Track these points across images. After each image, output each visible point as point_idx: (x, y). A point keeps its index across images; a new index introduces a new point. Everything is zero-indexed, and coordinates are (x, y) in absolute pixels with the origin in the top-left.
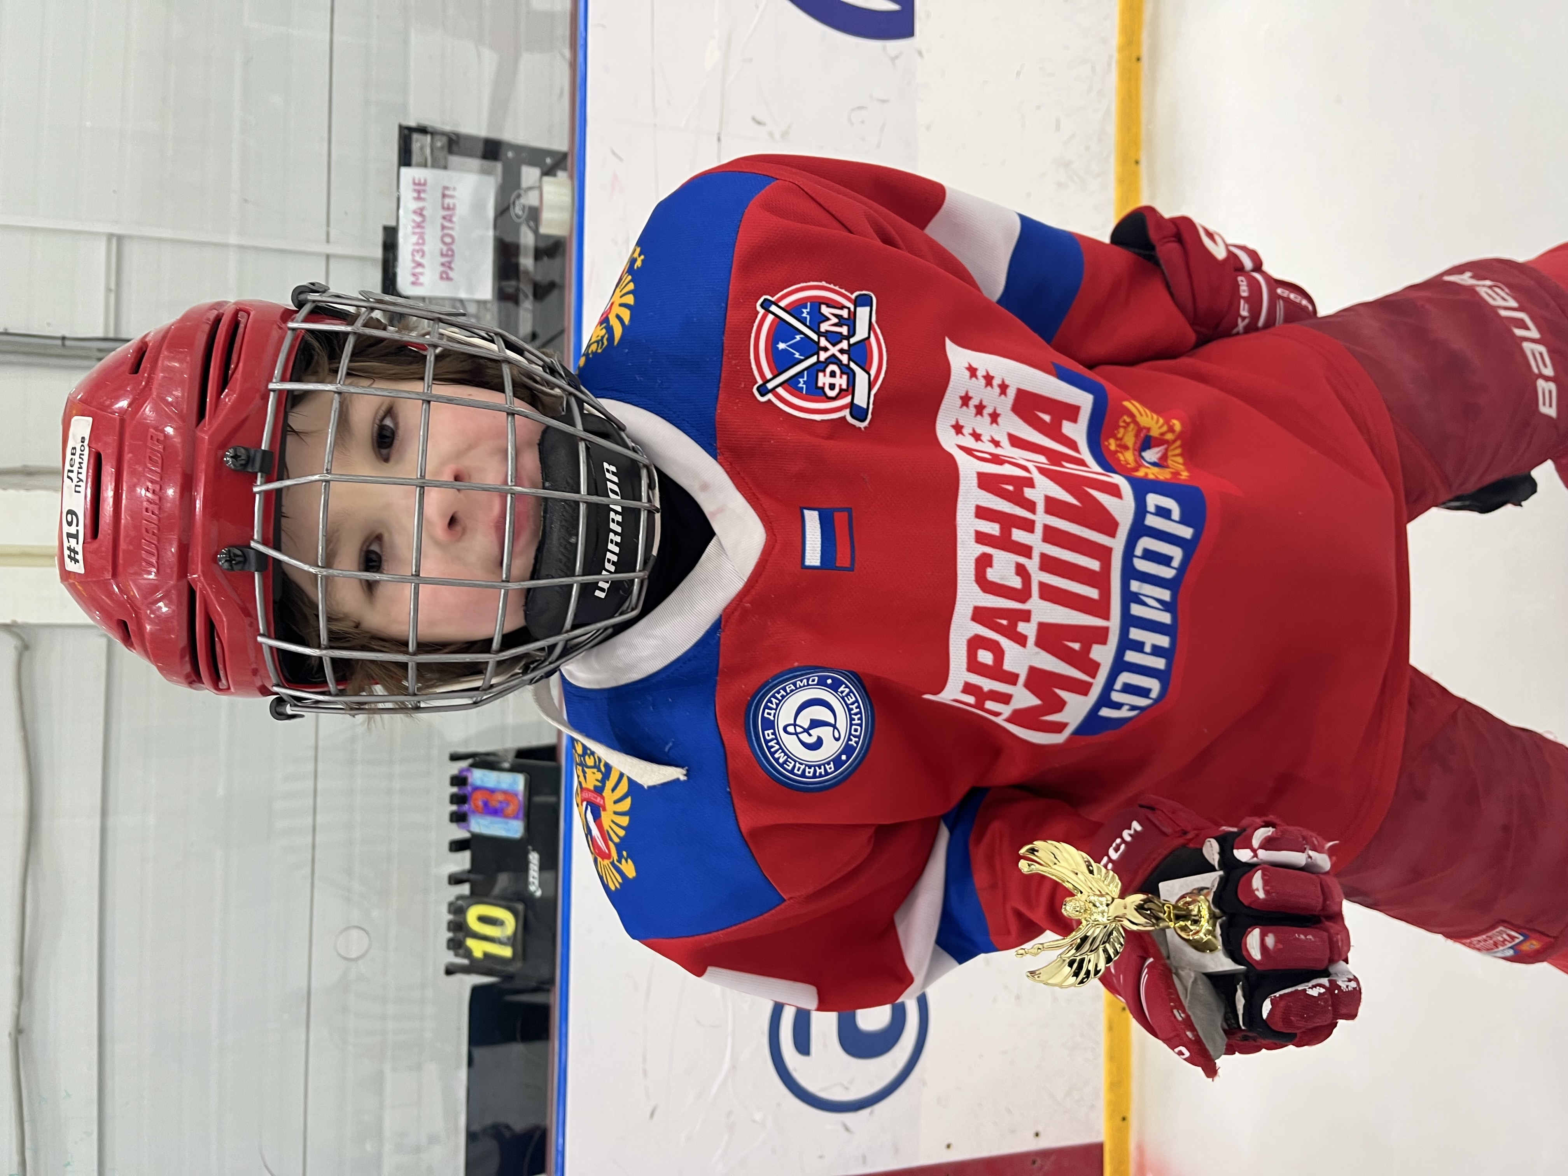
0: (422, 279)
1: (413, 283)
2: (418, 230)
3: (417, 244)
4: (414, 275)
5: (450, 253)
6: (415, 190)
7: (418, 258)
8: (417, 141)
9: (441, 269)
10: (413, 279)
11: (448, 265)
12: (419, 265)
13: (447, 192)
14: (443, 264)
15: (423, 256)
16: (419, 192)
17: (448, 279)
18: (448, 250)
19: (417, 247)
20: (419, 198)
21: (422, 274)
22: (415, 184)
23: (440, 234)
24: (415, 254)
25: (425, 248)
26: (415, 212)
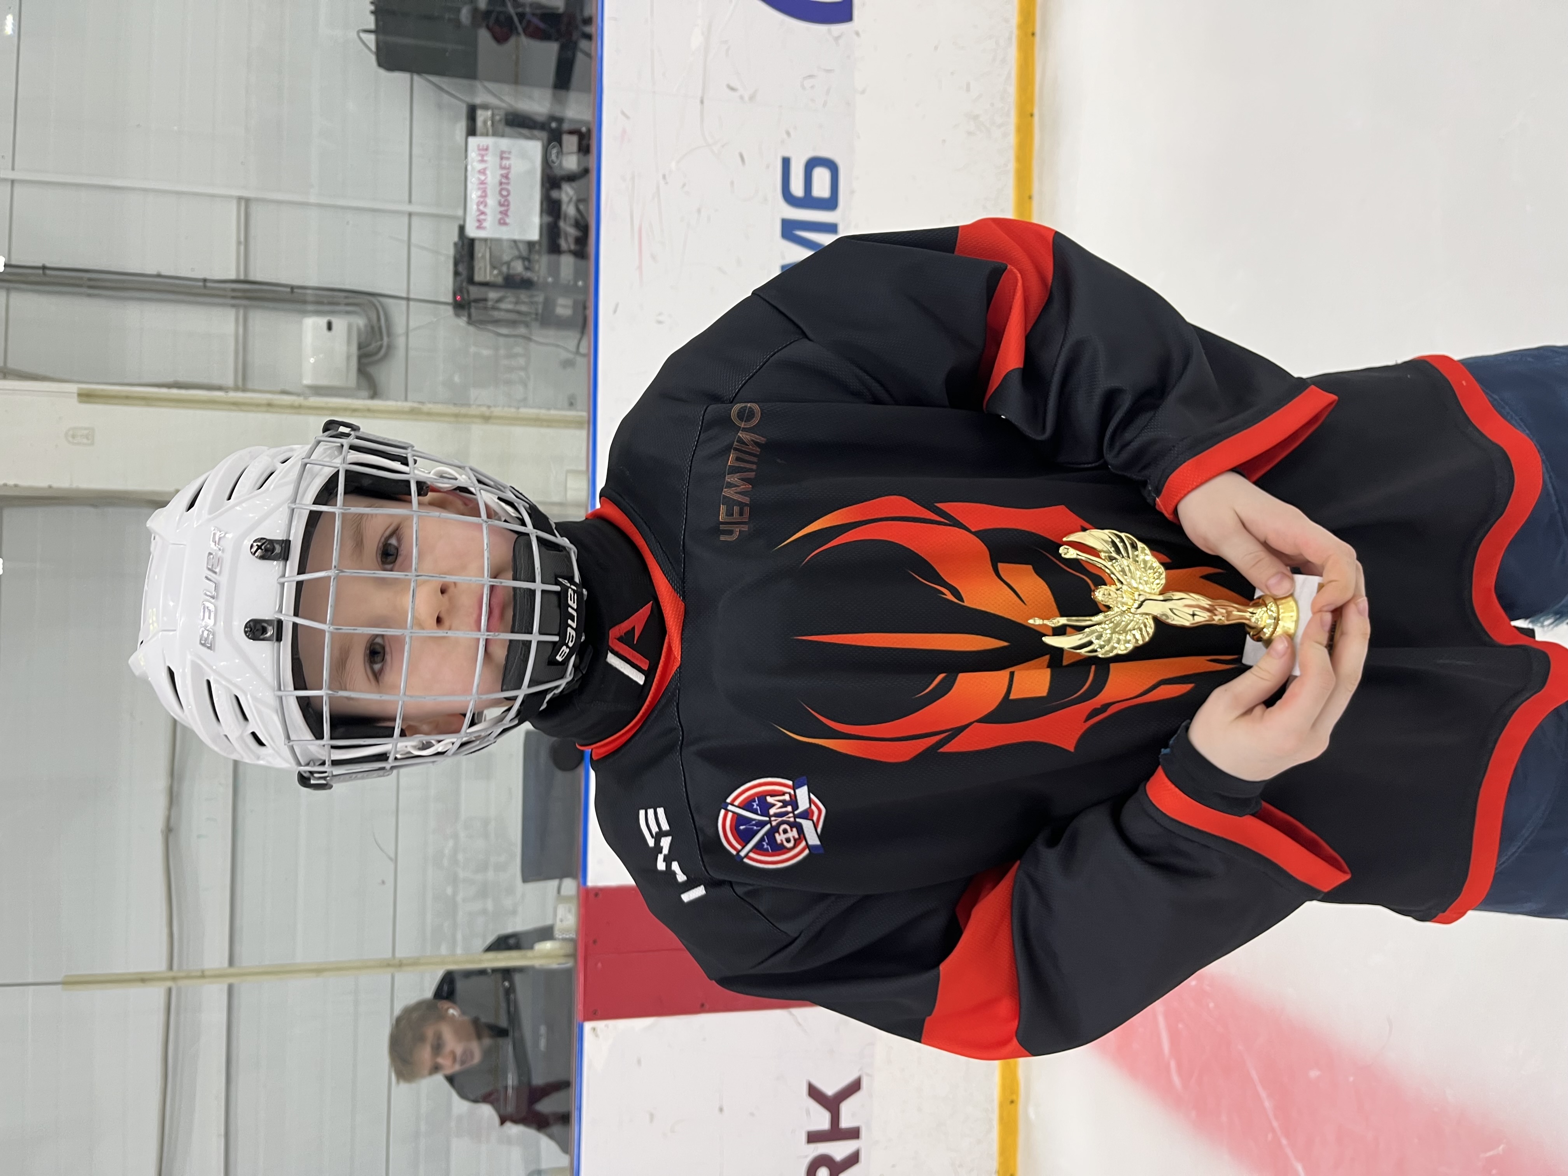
0: (485, 224)
1: (479, 227)
2: (482, 186)
3: (481, 197)
4: (479, 221)
5: (506, 203)
6: (480, 154)
7: (481, 207)
8: (481, 115)
9: (500, 216)
10: (477, 225)
11: (505, 213)
12: (483, 213)
13: (504, 155)
14: (501, 212)
15: (485, 206)
16: (483, 156)
17: (505, 224)
18: (504, 201)
19: (481, 200)
20: (482, 161)
21: (485, 220)
22: (479, 149)
23: (498, 189)
24: (480, 204)
25: (487, 200)
26: (480, 172)
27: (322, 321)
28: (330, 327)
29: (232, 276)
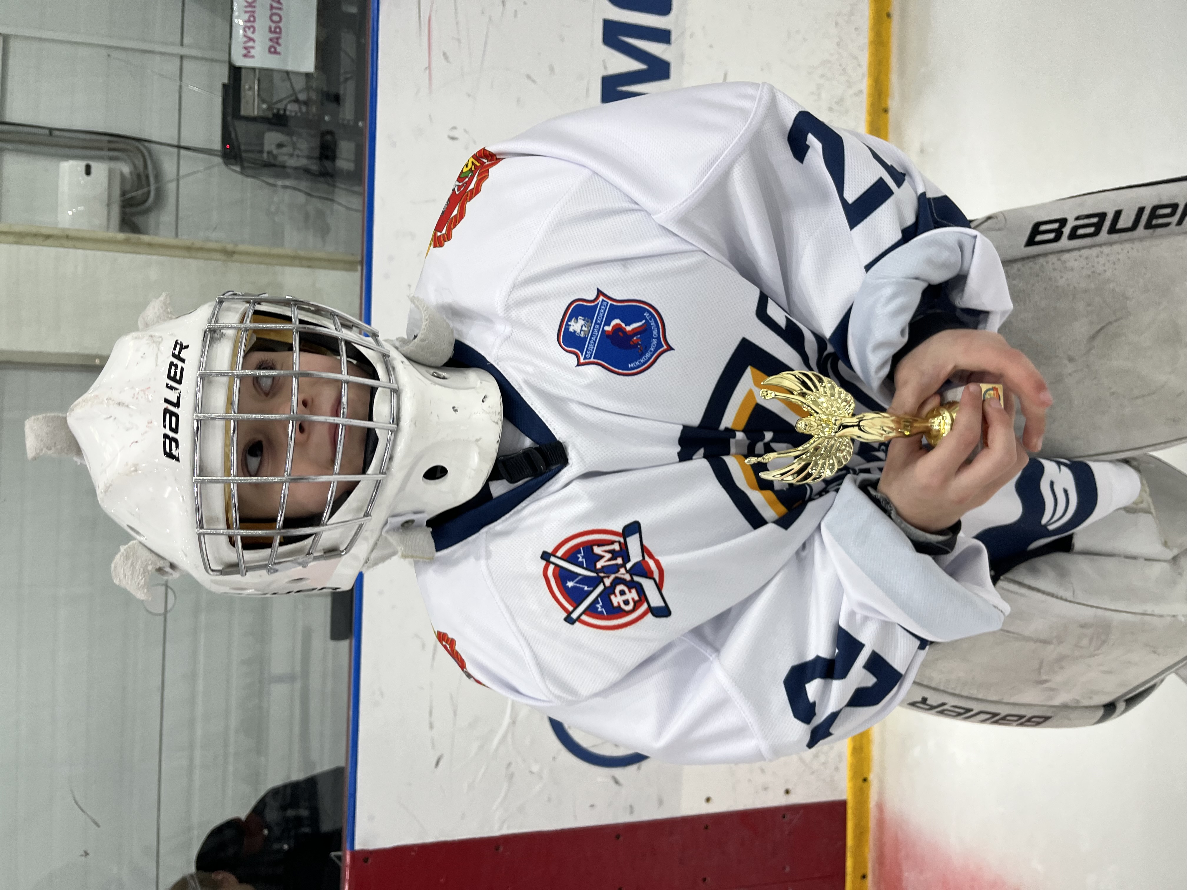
0: (253, 52)
1: (247, 55)
3: (249, 21)
4: (246, 48)
5: (278, 30)
7: (249, 33)
9: (270, 44)
10: (245, 52)
11: (276, 41)
12: (251, 39)
14: (271, 40)
15: (253, 32)
17: (276, 52)
18: (275, 28)
19: (249, 24)
21: (253, 47)
24: (247, 29)
25: (255, 25)
27: (80, 165)
28: (88, 170)
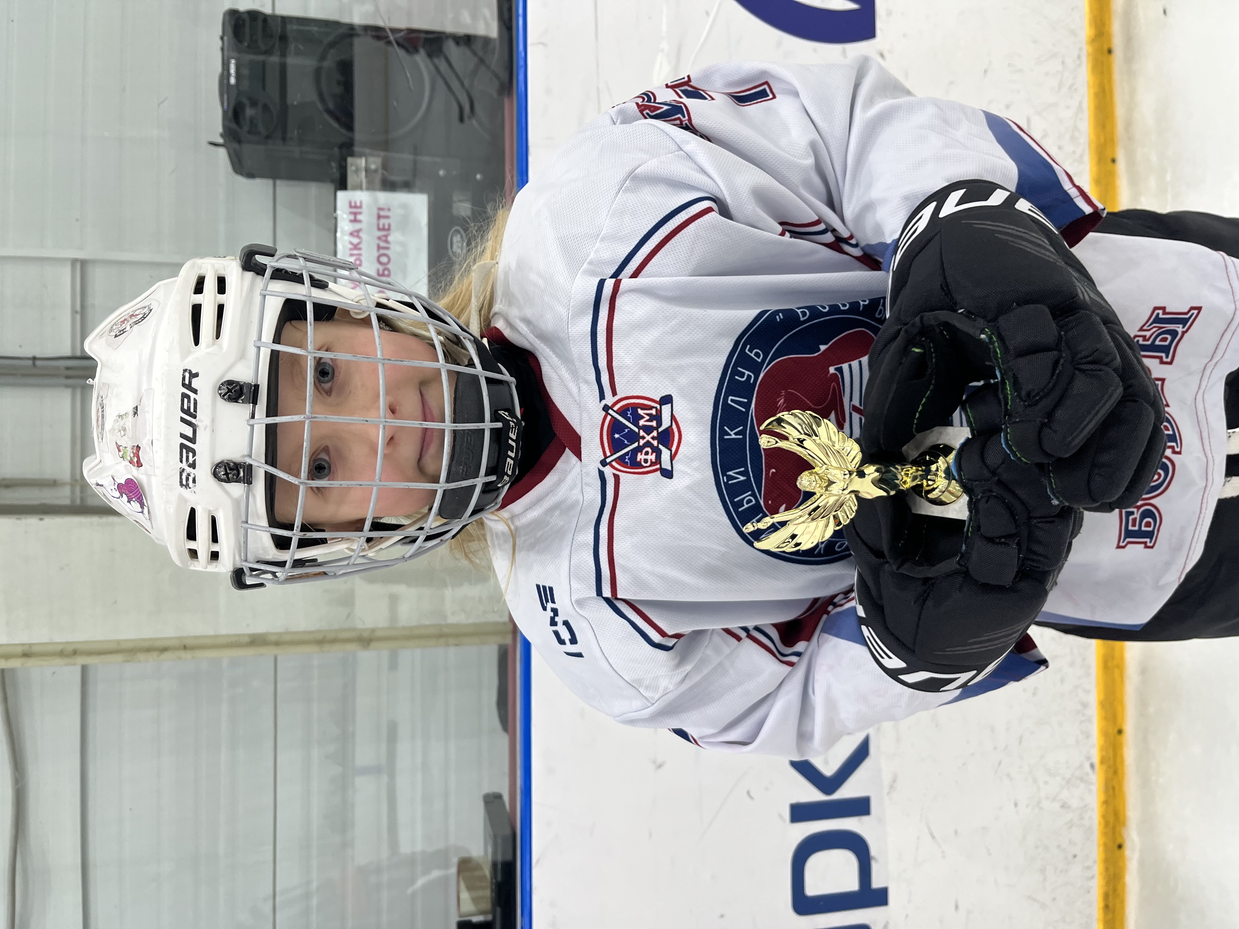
2: (355, 252)
5: (386, 273)
6: (351, 213)
8: (352, 165)
13: (382, 213)
16: (355, 214)
18: (384, 270)
20: (355, 221)
22: (351, 207)
23: (376, 254)
26: (351, 234)
29: (68, 352)
